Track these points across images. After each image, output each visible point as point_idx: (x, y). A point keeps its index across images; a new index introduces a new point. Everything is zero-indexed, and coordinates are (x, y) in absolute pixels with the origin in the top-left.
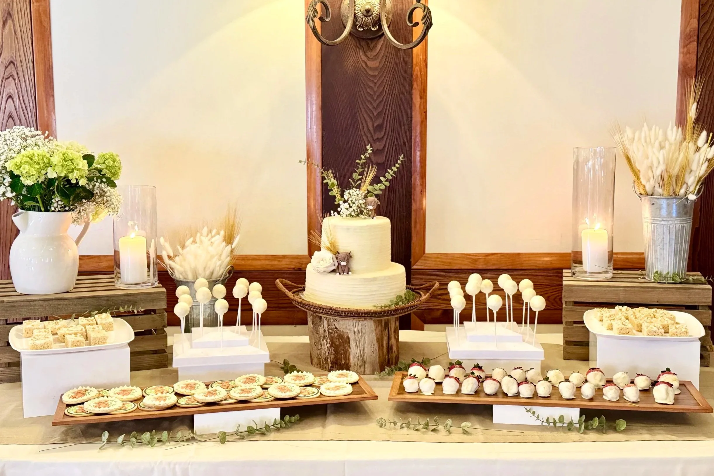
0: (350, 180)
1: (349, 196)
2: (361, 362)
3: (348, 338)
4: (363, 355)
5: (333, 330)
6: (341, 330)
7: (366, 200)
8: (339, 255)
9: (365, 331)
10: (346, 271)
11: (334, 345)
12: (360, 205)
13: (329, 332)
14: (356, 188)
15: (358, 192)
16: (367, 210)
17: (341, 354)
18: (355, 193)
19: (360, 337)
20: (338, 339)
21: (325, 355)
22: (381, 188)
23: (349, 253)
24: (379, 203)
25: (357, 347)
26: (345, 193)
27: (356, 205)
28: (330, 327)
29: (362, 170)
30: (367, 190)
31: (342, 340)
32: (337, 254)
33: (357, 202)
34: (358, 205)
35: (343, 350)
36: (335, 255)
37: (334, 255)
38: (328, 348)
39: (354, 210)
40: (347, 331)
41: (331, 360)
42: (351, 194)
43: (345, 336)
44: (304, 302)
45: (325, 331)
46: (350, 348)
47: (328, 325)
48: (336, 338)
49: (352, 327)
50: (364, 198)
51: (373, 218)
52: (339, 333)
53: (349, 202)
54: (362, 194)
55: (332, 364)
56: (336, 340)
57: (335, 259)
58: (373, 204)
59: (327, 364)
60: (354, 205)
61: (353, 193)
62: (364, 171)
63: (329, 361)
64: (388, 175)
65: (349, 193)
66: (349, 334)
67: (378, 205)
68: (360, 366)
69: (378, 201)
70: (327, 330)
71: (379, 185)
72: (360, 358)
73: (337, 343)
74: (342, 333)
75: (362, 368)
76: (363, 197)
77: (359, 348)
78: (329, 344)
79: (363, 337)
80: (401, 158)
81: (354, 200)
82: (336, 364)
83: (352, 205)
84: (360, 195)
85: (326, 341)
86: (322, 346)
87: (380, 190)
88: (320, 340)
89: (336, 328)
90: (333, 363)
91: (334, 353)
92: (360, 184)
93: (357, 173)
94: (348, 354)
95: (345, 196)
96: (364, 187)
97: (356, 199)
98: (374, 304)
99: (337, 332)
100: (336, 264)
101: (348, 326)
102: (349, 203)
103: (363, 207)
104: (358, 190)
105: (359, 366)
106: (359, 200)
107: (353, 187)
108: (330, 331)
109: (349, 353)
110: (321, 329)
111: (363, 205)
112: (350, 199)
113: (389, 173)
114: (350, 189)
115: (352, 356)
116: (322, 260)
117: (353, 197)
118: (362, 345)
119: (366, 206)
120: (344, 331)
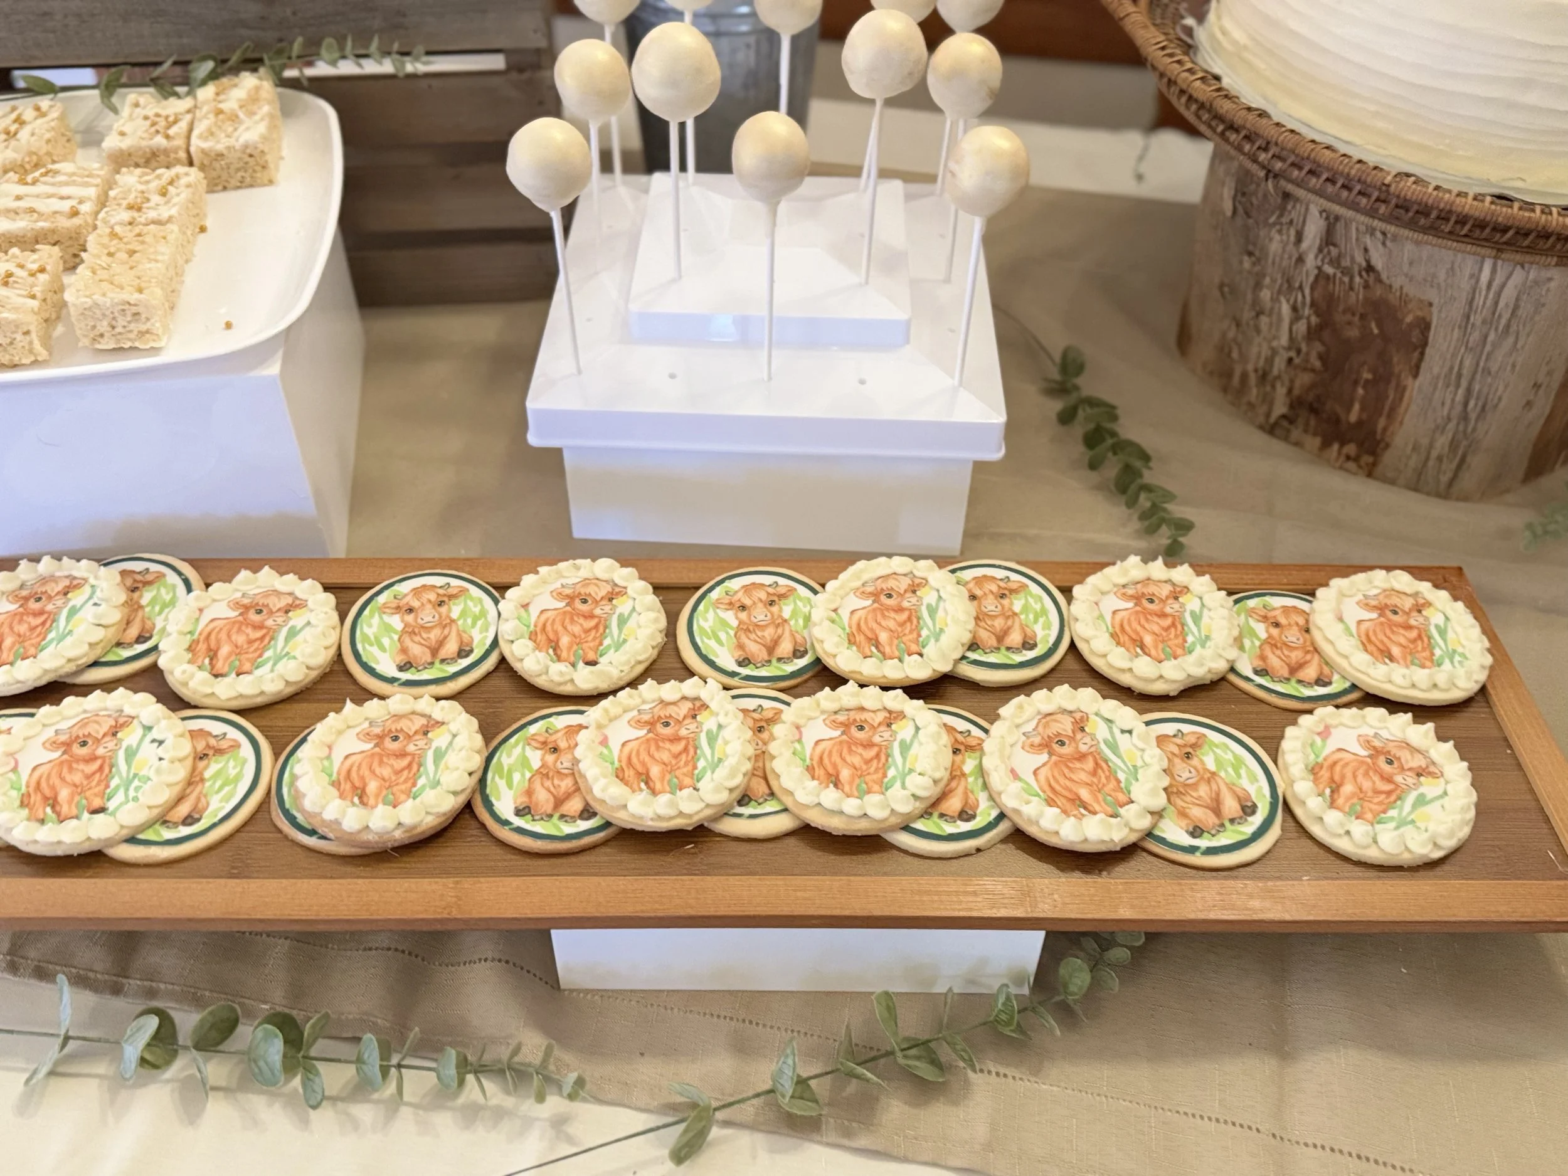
2: (1453, 445)
3: (1425, 326)
4: (1473, 416)
5: (1346, 271)
6: (1397, 282)
9: (1536, 311)
11: (1326, 334)
13: (1320, 274)
17: (1356, 383)
19: (1492, 337)
20: (1363, 317)
21: (1270, 361)
25: (1459, 376)
28: (1334, 251)
31: (1379, 326)
35: (1374, 371)
38: (1291, 338)
40: (1432, 295)
41: (1290, 391)
43: (1409, 319)
44: (1225, 106)
45: (1300, 260)
46: (1416, 372)
47: (1328, 239)
48: (1350, 310)
49: (1466, 285)
52: (1378, 291)
55: (1292, 406)
56: (1348, 317)
59: (1268, 400)
63: (1281, 391)
66: (1435, 310)
68: (1440, 459)
70: (1311, 261)
72: (1451, 426)
73: (1353, 333)
74: (1393, 299)
75: (1449, 467)
77: (1464, 383)
78: (1301, 327)
79: (1511, 340)
82: (1314, 410)
85: (1294, 309)
86: (1264, 320)
88: (1258, 286)
89: (1370, 268)
90: (1296, 403)
91: (1317, 364)
94: (1391, 394)
99: (1366, 286)
101: (1442, 275)
105: (1434, 454)
108: (1329, 270)
109: (1401, 390)
110: (1276, 244)
115: (1414, 408)
118: (1487, 371)
120: (1411, 290)
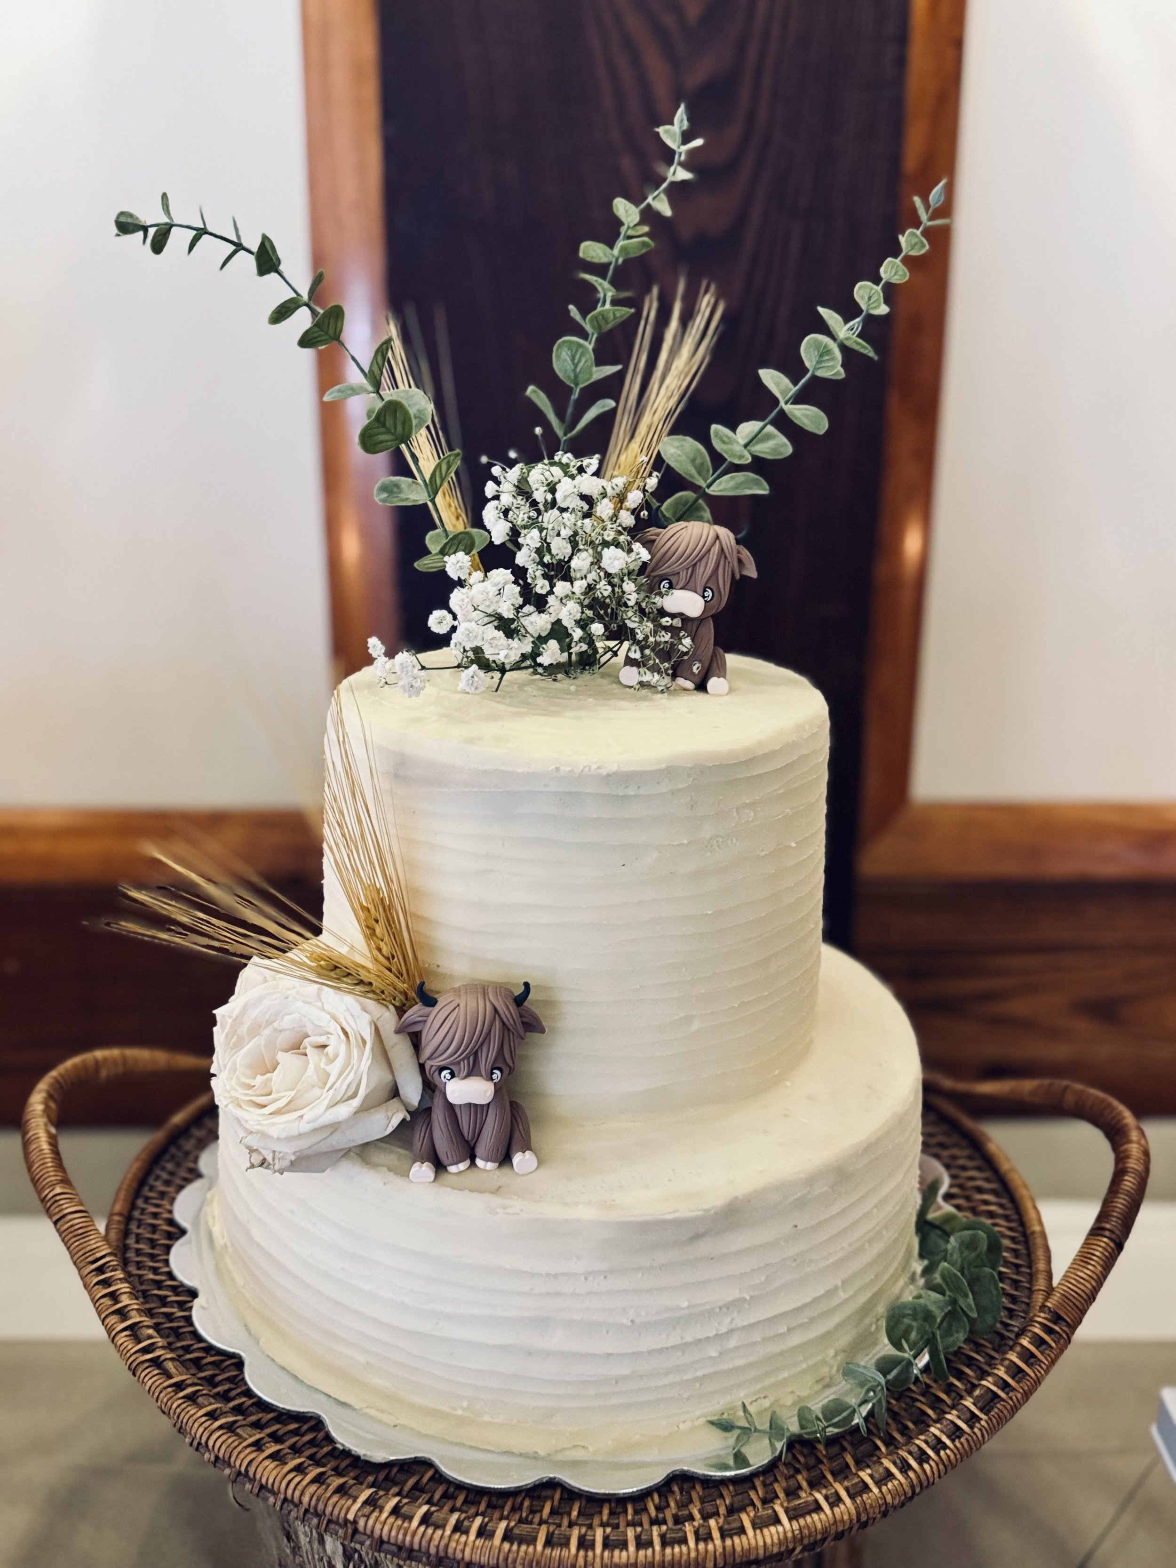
0: (531, 391)
1: (522, 515)
7: (648, 544)
8: (437, 1014)
10: (487, 1142)
12: (604, 589)
14: (580, 449)
15: (589, 484)
16: (659, 627)
18: (566, 489)
22: (764, 449)
23: (520, 1000)
24: (752, 572)
26: (490, 489)
27: (579, 586)
29: (626, 312)
30: (659, 463)
32: (415, 1011)
33: (581, 562)
34: (590, 588)
36: (401, 1011)
37: (388, 1018)
39: (558, 631)
42: (540, 495)
50: (636, 532)
51: (701, 687)
53: (522, 558)
54: (621, 498)
57: (401, 1050)
58: (704, 572)
60: (561, 587)
61: (552, 490)
62: (637, 317)
64: (825, 352)
65: (523, 490)
67: (740, 584)
69: (746, 554)
71: (748, 428)
76: (627, 519)
80: (924, 216)
81: (560, 548)
83: (541, 586)
84: (605, 509)
87: (759, 465)
92: (607, 421)
93: (584, 335)
95: (490, 513)
96: (635, 445)
97: (573, 541)
98: (714, 1407)
100: (412, 1092)
102: (520, 573)
103: (632, 599)
104: (592, 463)
106: (598, 547)
107: (552, 445)
111: (629, 587)
112: (531, 539)
113: (824, 329)
114: (532, 457)
116: (296, 1047)
117: (550, 517)
119: (653, 588)
